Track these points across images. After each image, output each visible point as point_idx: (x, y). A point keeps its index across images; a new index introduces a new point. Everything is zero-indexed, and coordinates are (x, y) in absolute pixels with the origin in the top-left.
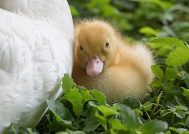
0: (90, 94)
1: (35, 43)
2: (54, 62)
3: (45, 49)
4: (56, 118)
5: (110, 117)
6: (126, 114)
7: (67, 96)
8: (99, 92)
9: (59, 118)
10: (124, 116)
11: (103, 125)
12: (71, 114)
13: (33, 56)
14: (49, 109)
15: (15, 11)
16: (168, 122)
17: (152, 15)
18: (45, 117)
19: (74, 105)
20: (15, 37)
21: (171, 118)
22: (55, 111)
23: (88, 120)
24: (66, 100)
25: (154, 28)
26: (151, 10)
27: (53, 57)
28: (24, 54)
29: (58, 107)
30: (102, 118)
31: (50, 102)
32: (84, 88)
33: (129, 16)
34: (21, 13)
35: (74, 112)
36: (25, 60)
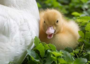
0: (48, 46)
1: (20, 22)
2: (30, 30)
3: (25, 24)
4: (31, 59)
5: (58, 57)
6: (66, 55)
7: (37, 47)
8: (52, 45)
9: (33, 58)
10: (65, 57)
11: (55, 61)
12: (39, 56)
13: (19, 28)
14: (28, 54)
15: (10, 6)
16: (87, 59)
17: (77, 6)
18: (26, 58)
19: (40, 52)
20: (10, 19)
21: (89, 57)
22: (31, 55)
23: (48, 59)
24: (36, 49)
25: (79, 12)
26: (77, 3)
27: (29, 28)
28: (15, 27)
29: (32, 53)
30: (54, 58)
31: (29, 51)
32: (45, 43)
33: (67, 7)
34: (13, 7)
35: (40, 55)
36: (15, 30)
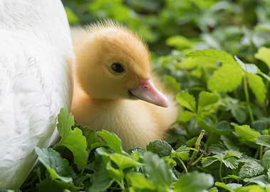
2: (44, 91)
3: (31, 73)
4: (49, 174)
5: (128, 169)
6: (152, 164)
7: (65, 141)
8: (111, 134)
9: (54, 173)
10: (148, 168)
11: (118, 182)
12: (71, 167)
16: (213, 175)
18: (33, 174)
19: (76, 154)
21: (218, 168)
23: (97, 176)
24: (63, 146)
25: (189, 37)
27: (43, 85)
29: (52, 157)
30: (117, 172)
33: (152, 20)
35: (75, 165)
